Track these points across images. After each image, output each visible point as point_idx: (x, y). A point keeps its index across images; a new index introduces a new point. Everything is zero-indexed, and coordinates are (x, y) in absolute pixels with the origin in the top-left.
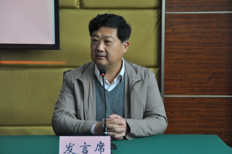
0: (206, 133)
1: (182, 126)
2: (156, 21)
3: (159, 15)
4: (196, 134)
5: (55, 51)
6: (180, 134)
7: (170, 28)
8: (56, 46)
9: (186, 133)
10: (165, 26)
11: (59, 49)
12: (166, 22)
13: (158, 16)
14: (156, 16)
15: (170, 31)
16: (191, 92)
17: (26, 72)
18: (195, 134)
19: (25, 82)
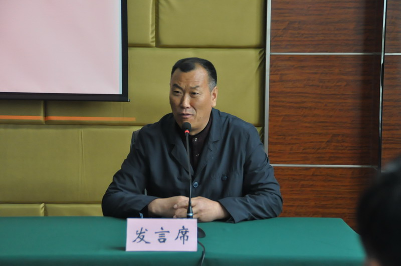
0: (324, 215)
1: (291, 206)
2: (258, 64)
3: (262, 56)
4: (311, 217)
5: (122, 103)
6: (289, 217)
7: (277, 74)
8: (124, 97)
9: (298, 214)
10: (270, 71)
11: (128, 101)
12: (271, 66)
13: (260, 58)
14: (258, 57)
15: (277, 78)
16: (305, 161)
17: (83, 131)
18: (308, 216)
19: (82, 145)
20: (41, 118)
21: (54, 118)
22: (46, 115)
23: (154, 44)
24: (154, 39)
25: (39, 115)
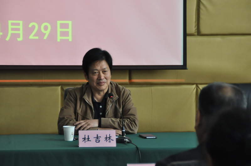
20: (127, 81)
21: (135, 80)
22: (130, 79)
23: (196, 34)
24: (196, 31)
25: (126, 79)
